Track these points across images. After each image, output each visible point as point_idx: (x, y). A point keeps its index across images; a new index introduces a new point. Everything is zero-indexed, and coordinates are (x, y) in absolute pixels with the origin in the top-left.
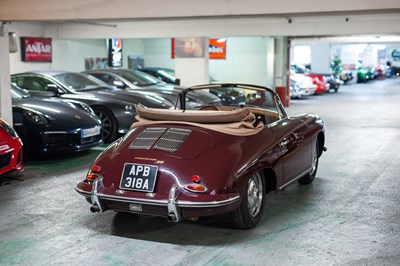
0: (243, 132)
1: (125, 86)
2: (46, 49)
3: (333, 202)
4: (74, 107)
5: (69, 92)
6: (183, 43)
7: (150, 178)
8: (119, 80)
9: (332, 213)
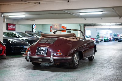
0: (73, 40)
1: (37, 37)
2: (14, 27)
3: (100, 64)
4: (22, 40)
5: (20, 37)
6: (54, 26)
7: (45, 51)
8: (35, 35)
9: (100, 66)
